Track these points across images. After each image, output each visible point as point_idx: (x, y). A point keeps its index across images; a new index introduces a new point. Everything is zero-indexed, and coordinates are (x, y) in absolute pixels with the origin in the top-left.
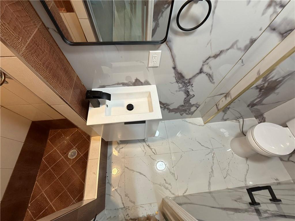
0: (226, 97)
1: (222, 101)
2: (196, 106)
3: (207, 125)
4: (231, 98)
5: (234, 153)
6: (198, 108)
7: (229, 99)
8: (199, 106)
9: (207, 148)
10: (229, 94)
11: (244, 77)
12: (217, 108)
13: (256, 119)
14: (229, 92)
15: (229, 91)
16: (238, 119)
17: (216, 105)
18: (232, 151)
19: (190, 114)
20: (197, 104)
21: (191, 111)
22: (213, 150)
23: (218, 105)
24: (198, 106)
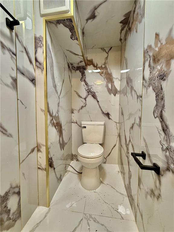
0: (39, 150)
1: (40, 157)
2: (14, 193)
3: (52, 204)
4: (43, 145)
5: (94, 191)
6: (19, 193)
7: (43, 149)
8: (20, 189)
9: (80, 223)
10: (39, 145)
11: (36, 122)
12: (42, 169)
13: (73, 161)
14: (37, 144)
15: (37, 142)
16: (66, 169)
17: (39, 168)
18: (93, 191)
19: (15, 221)
20: (11, 187)
21: (12, 212)
22: (85, 214)
23: (41, 166)
24: (16, 190)
